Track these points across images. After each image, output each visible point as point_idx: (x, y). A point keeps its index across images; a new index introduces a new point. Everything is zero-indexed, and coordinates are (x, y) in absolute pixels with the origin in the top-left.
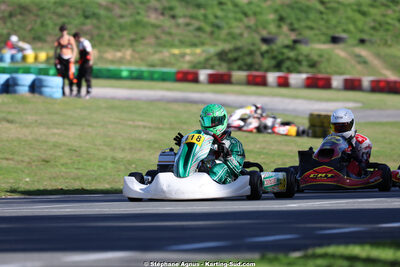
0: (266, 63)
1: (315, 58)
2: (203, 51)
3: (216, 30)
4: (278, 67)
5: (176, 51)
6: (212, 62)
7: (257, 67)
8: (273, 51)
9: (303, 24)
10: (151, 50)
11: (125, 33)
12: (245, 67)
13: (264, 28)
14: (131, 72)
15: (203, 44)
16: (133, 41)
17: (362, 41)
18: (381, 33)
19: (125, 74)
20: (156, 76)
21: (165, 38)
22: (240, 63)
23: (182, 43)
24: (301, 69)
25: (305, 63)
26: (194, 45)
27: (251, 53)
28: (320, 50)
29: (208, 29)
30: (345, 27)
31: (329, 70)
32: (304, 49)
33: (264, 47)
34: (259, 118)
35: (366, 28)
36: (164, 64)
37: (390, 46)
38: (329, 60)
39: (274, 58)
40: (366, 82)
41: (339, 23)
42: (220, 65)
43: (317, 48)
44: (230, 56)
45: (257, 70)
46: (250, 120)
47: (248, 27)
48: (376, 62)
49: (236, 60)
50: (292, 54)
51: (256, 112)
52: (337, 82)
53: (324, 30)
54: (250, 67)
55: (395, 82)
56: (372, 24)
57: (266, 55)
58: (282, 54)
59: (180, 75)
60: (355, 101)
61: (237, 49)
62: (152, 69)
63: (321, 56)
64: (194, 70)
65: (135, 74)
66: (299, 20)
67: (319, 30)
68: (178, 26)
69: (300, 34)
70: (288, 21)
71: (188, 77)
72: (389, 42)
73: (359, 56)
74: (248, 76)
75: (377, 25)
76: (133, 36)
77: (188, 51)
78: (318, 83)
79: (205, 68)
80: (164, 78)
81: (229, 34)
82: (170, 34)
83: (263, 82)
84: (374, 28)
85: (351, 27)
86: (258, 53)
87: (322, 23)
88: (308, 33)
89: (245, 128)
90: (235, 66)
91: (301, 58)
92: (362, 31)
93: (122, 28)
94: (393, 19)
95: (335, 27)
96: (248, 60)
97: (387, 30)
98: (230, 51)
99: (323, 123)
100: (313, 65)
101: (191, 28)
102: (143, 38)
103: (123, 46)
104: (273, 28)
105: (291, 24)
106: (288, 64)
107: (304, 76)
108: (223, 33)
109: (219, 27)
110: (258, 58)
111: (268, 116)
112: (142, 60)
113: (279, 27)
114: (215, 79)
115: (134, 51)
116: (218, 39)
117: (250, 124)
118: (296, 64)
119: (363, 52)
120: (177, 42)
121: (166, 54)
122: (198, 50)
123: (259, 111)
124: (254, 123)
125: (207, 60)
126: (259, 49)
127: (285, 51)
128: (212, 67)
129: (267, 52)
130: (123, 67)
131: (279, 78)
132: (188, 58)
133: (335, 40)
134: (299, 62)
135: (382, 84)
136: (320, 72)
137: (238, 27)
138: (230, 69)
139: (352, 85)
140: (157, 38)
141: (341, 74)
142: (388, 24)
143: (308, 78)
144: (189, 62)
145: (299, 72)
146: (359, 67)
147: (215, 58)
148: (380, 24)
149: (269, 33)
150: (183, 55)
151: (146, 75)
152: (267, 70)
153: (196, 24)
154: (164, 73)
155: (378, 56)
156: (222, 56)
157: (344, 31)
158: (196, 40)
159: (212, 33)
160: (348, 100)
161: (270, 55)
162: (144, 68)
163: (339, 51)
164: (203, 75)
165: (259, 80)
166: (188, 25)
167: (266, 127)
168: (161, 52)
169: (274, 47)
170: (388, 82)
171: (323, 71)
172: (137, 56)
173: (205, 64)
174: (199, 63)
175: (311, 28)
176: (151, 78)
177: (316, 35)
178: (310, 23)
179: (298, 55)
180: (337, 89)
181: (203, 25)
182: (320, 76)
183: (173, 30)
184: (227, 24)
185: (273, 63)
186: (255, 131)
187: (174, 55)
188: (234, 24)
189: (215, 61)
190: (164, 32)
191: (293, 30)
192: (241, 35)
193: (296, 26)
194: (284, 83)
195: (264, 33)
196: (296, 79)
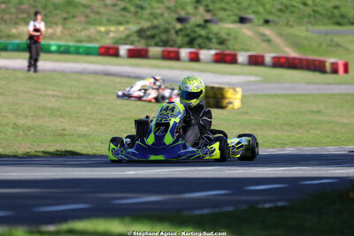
0: (179, 40)
1: (224, 35)
2: (126, 29)
3: (139, 10)
4: (191, 43)
5: (102, 29)
6: (132, 39)
7: (171, 43)
8: (186, 29)
9: (217, 6)
10: (79, 28)
11: (58, 12)
12: (161, 44)
13: (183, 9)
14: (59, 46)
15: (127, 22)
16: (65, 19)
17: (267, 22)
18: (287, 15)
19: (54, 48)
20: (81, 50)
21: (93, 16)
22: (157, 39)
23: (109, 21)
24: (211, 45)
25: (214, 40)
26: (120, 23)
27: (167, 31)
28: (229, 29)
29: (133, 9)
30: (255, 9)
31: (236, 47)
32: (214, 28)
33: (179, 26)
34: (157, 89)
35: (274, 10)
36: (90, 40)
37: (291, 26)
38: (236, 38)
39: (187, 35)
40: (268, 58)
41: (250, 5)
42: (139, 41)
43: (227, 27)
44: (148, 33)
45: (171, 46)
46: (149, 91)
47: (168, 8)
48: (278, 41)
49: (153, 37)
50: (203, 32)
51: (155, 83)
52: (242, 57)
53: (236, 11)
54: (165, 43)
55: (294, 59)
56: (279, 7)
57: (180, 33)
58: (195, 32)
59: (103, 50)
60: (257, 75)
61: (155, 27)
62: (78, 44)
63: (229, 34)
64: (116, 46)
65: (62, 49)
66: (214, 2)
67: (232, 11)
68: (106, 6)
69: (214, 15)
70: (204, 3)
71: (111, 52)
72: (291, 23)
73: (264, 35)
74: (163, 52)
75: (283, 8)
76: (65, 15)
77: (113, 28)
78: (226, 59)
79: (125, 44)
80: (88, 52)
81: (152, 14)
82: (98, 13)
83: (176, 57)
84: (281, 10)
85: (261, 9)
86: (173, 31)
87: (234, 5)
88: (221, 14)
89: (144, 99)
90: (152, 42)
91: (211, 36)
92: (270, 13)
93: (56, 7)
94: (298, 2)
95: (246, 9)
96: (164, 37)
97: (292, 12)
98: (148, 29)
99: (215, 94)
100: (222, 42)
101: (117, 8)
102: (74, 17)
103: (56, 23)
104: (190, 9)
105: (207, 6)
106: (199, 41)
107: (213, 52)
108: (146, 13)
109: (142, 8)
110: (173, 36)
111: (167, 88)
112: (71, 35)
113: (196, 8)
114: (134, 54)
115: (64, 28)
116: (141, 18)
117: (149, 94)
118: (207, 41)
119: (267, 31)
120: (104, 21)
121: (92, 30)
122: (121, 28)
123: (158, 83)
124: (153, 94)
125: (128, 37)
126: (174, 28)
127: (197, 29)
128: (132, 43)
129: (181, 30)
130: (52, 42)
131: (191, 53)
132: (112, 35)
133: (242, 20)
134: (209, 39)
135: (282, 60)
136: (228, 49)
137: (159, 8)
138: (148, 45)
139: (256, 61)
140: (86, 16)
141: (247, 51)
142: (293, 6)
143: (216, 54)
144: (112, 38)
145: (210, 49)
146: (264, 45)
147: (135, 35)
148: (287, 7)
149: (187, 14)
150: (107, 32)
151: (72, 49)
152: (180, 47)
153: (122, 4)
154: (88, 48)
155: (281, 35)
156: (140, 33)
157: (254, 12)
158: (122, 19)
159: (136, 13)
160: (251, 74)
161: (184, 33)
162: (72, 44)
163: (245, 30)
164: (123, 50)
165: (173, 55)
166: (114, 5)
167: (163, 98)
168: (88, 29)
169: (187, 26)
170: (287, 59)
171: (231, 47)
172: (66, 32)
173: (126, 41)
174: (121, 39)
175: (225, 10)
176: (77, 52)
177: (229, 16)
178: (223, 5)
179: (209, 33)
180: (242, 64)
181: (128, 6)
182: (228, 52)
183: (101, 10)
184: (149, 4)
185: (187, 40)
186: (153, 101)
187: (100, 32)
188: (156, 5)
189: (135, 38)
190: (93, 11)
191: (208, 11)
192: (162, 15)
193: (211, 7)
194: (195, 58)
195: (182, 14)
196: (206, 54)
